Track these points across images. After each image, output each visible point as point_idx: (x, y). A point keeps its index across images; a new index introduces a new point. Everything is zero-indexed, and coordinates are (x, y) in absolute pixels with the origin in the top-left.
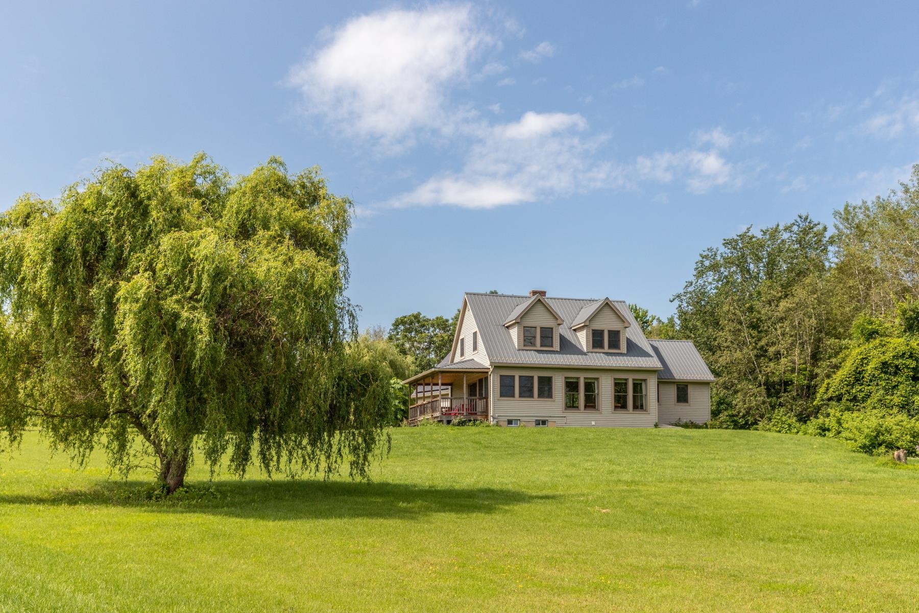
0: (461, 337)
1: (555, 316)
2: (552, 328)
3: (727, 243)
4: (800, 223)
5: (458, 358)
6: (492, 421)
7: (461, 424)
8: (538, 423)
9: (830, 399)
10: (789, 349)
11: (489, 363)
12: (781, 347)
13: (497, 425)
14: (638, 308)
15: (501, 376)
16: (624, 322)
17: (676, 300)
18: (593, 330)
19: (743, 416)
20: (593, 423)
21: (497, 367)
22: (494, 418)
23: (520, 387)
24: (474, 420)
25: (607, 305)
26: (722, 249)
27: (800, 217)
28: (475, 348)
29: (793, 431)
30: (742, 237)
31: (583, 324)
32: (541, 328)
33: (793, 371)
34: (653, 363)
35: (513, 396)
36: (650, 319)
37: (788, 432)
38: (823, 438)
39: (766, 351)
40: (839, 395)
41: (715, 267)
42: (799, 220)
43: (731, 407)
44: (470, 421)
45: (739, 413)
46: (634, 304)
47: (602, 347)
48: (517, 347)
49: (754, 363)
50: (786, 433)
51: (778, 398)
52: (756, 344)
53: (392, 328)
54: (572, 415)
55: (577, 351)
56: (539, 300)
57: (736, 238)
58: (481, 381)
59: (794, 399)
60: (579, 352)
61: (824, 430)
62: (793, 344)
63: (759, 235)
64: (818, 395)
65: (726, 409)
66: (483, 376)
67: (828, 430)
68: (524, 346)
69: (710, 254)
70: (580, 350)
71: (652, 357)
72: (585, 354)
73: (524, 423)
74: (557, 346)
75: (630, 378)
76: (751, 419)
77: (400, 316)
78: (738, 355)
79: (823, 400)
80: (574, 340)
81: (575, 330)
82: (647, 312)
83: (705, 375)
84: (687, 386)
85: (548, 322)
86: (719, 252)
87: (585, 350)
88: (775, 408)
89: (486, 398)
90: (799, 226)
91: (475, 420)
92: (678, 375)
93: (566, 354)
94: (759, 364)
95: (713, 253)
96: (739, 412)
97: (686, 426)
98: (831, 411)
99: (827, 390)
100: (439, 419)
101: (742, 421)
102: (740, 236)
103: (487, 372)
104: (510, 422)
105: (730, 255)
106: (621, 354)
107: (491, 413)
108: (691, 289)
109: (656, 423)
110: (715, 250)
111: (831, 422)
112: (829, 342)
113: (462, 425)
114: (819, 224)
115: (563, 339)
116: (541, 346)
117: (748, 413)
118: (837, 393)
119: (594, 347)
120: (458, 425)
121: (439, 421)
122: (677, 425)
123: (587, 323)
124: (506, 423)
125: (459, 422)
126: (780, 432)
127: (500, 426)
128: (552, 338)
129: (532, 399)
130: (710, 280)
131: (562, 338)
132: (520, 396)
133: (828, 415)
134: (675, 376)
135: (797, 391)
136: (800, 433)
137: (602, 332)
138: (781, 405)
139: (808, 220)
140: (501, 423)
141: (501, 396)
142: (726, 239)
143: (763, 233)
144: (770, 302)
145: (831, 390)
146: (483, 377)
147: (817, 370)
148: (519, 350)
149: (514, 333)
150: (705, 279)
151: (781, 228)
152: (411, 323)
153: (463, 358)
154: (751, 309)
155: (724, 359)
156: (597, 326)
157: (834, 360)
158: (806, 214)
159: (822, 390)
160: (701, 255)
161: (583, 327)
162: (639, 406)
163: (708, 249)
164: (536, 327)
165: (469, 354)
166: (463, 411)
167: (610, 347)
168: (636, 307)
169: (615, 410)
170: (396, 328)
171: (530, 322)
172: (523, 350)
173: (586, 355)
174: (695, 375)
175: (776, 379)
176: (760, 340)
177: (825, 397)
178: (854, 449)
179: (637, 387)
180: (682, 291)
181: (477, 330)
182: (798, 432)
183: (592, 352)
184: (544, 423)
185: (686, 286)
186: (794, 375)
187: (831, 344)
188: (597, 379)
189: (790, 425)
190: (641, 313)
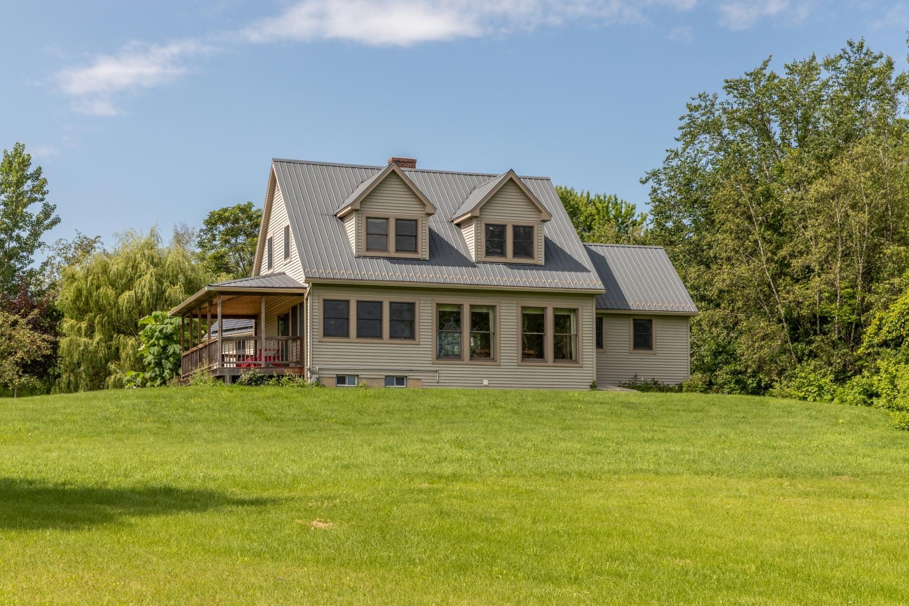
0: (268, 237)
1: (420, 200)
2: (416, 221)
3: (731, 86)
4: (851, 54)
5: (264, 271)
6: (309, 379)
7: (256, 381)
8: (388, 380)
9: (885, 344)
10: (825, 263)
11: (304, 278)
12: (812, 260)
13: (317, 385)
14: (619, 201)
15: (325, 300)
16: (540, 211)
17: (651, 180)
18: (487, 225)
19: (754, 374)
20: (486, 382)
21: (318, 285)
22: (312, 373)
23: (359, 319)
24: (278, 376)
25: (511, 182)
26: (723, 97)
27: (851, 44)
28: (287, 255)
29: (825, 398)
30: (756, 75)
31: (469, 215)
32: (397, 220)
33: (831, 299)
34: (591, 281)
35: (346, 335)
36: (639, 219)
37: (818, 399)
38: (868, 408)
39: (788, 265)
40: (898, 337)
41: (713, 127)
42: (848, 49)
43: (735, 359)
44: (271, 377)
45: (747, 369)
46: (613, 195)
47: (503, 253)
48: (354, 251)
49: (770, 286)
50: (815, 400)
51: (810, 343)
52: (774, 254)
53: (204, 227)
54: (449, 369)
55: (460, 260)
56: (393, 171)
57: (744, 77)
58: (294, 309)
59: (834, 345)
60: (461, 261)
61: (871, 395)
62: (832, 252)
63: (783, 74)
64: (866, 339)
65: (727, 363)
66: (295, 301)
67: (878, 395)
68: (368, 249)
69: (703, 104)
70: (466, 258)
71: (587, 271)
72: (473, 265)
73: (365, 382)
74: (424, 251)
75: (550, 308)
76: (765, 380)
77: (217, 208)
78: (742, 270)
79: (872, 346)
80: (456, 241)
81: (458, 225)
82: (633, 208)
83: (681, 304)
84: (651, 321)
85: (410, 210)
86: (718, 102)
87: (473, 257)
88: (803, 359)
89: (301, 339)
90: (849, 59)
91: (281, 376)
92: (635, 302)
93: (440, 265)
94: (777, 286)
95: (709, 102)
96: (747, 367)
97: (645, 388)
98: (881, 364)
99: (880, 329)
100: (218, 374)
101: (751, 383)
102: (751, 74)
103: (302, 295)
104: (341, 380)
105: (735, 106)
106: (536, 267)
107: (308, 364)
108: (675, 163)
109: (594, 383)
110: (711, 97)
111: (880, 383)
112: (889, 251)
113: (256, 385)
114: (881, 57)
115: (435, 239)
116: (397, 250)
117: (760, 368)
118: (894, 334)
119: (488, 253)
120: (249, 384)
121: (218, 378)
122: (632, 386)
123: (477, 213)
124: (335, 381)
125: (251, 379)
126: (805, 398)
127: (324, 386)
128: (416, 237)
129: (380, 341)
130: (706, 148)
131: (433, 236)
132: (359, 336)
133: (878, 371)
134: (630, 305)
135: (839, 332)
136: (836, 400)
137: (503, 227)
138: (813, 355)
139: (864, 51)
140: (325, 382)
141: (326, 334)
142: (729, 79)
143: (788, 71)
144: (798, 184)
145: (885, 329)
146: (298, 302)
147: (872, 298)
148: (358, 257)
149: (351, 226)
150: (698, 146)
151: (820, 61)
152: (236, 221)
153: (271, 271)
154: (768, 195)
155: (723, 277)
156: (495, 217)
157: (896, 281)
158: (860, 40)
159: (871, 329)
160: (689, 106)
161: (471, 219)
162: (563, 353)
163: (700, 96)
164: (387, 219)
165: (279, 264)
166: (260, 360)
167: (516, 254)
168: (616, 199)
169: (522, 360)
170: (211, 228)
171: (377, 209)
172: (365, 257)
173: (475, 266)
174: (664, 303)
175: (804, 312)
176: (779, 247)
177: (876, 340)
178: (903, 425)
179: (562, 322)
180: (660, 166)
181: (288, 223)
182: (832, 400)
183: (484, 263)
184: (400, 380)
185: (668, 158)
186: (833, 306)
187: (892, 254)
188: (493, 307)
189: (821, 388)
190: (623, 211)
